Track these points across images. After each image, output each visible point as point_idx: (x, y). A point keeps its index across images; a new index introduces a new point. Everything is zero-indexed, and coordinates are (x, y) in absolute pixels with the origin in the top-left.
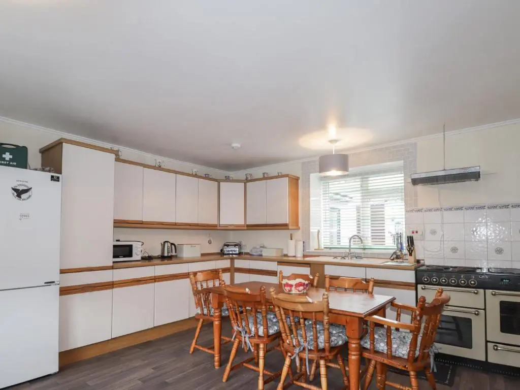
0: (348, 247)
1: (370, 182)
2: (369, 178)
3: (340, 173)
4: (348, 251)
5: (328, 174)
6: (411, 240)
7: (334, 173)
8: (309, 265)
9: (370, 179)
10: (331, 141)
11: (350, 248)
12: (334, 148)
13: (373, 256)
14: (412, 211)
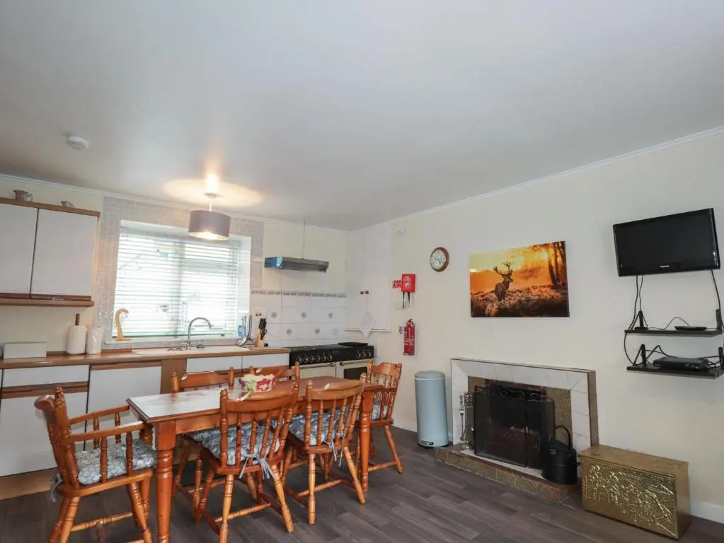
0: (187, 333)
1: (186, 249)
2: (185, 243)
3: (216, 237)
4: (186, 338)
5: (200, 235)
6: (263, 324)
7: (207, 235)
8: (159, 363)
9: (187, 245)
10: (209, 195)
11: (189, 335)
12: (210, 204)
13: (214, 343)
14: (257, 292)
